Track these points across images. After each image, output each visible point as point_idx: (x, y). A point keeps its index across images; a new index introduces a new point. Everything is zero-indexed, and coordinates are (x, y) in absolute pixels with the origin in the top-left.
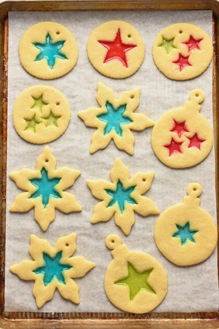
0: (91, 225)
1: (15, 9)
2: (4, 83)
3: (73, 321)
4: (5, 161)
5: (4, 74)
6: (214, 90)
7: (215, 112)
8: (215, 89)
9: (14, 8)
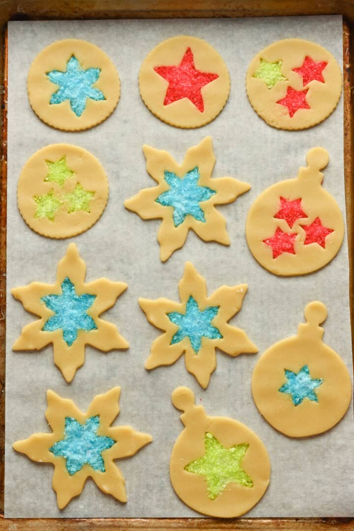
0: (146, 373)
1: (21, 9)
2: (3, 131)
3: (112, 521)
4: (4, 258)
5: (4, 116)
6: (348, 145)
7: (349, 179)
8: (350, 143)
9: (20, 7)
